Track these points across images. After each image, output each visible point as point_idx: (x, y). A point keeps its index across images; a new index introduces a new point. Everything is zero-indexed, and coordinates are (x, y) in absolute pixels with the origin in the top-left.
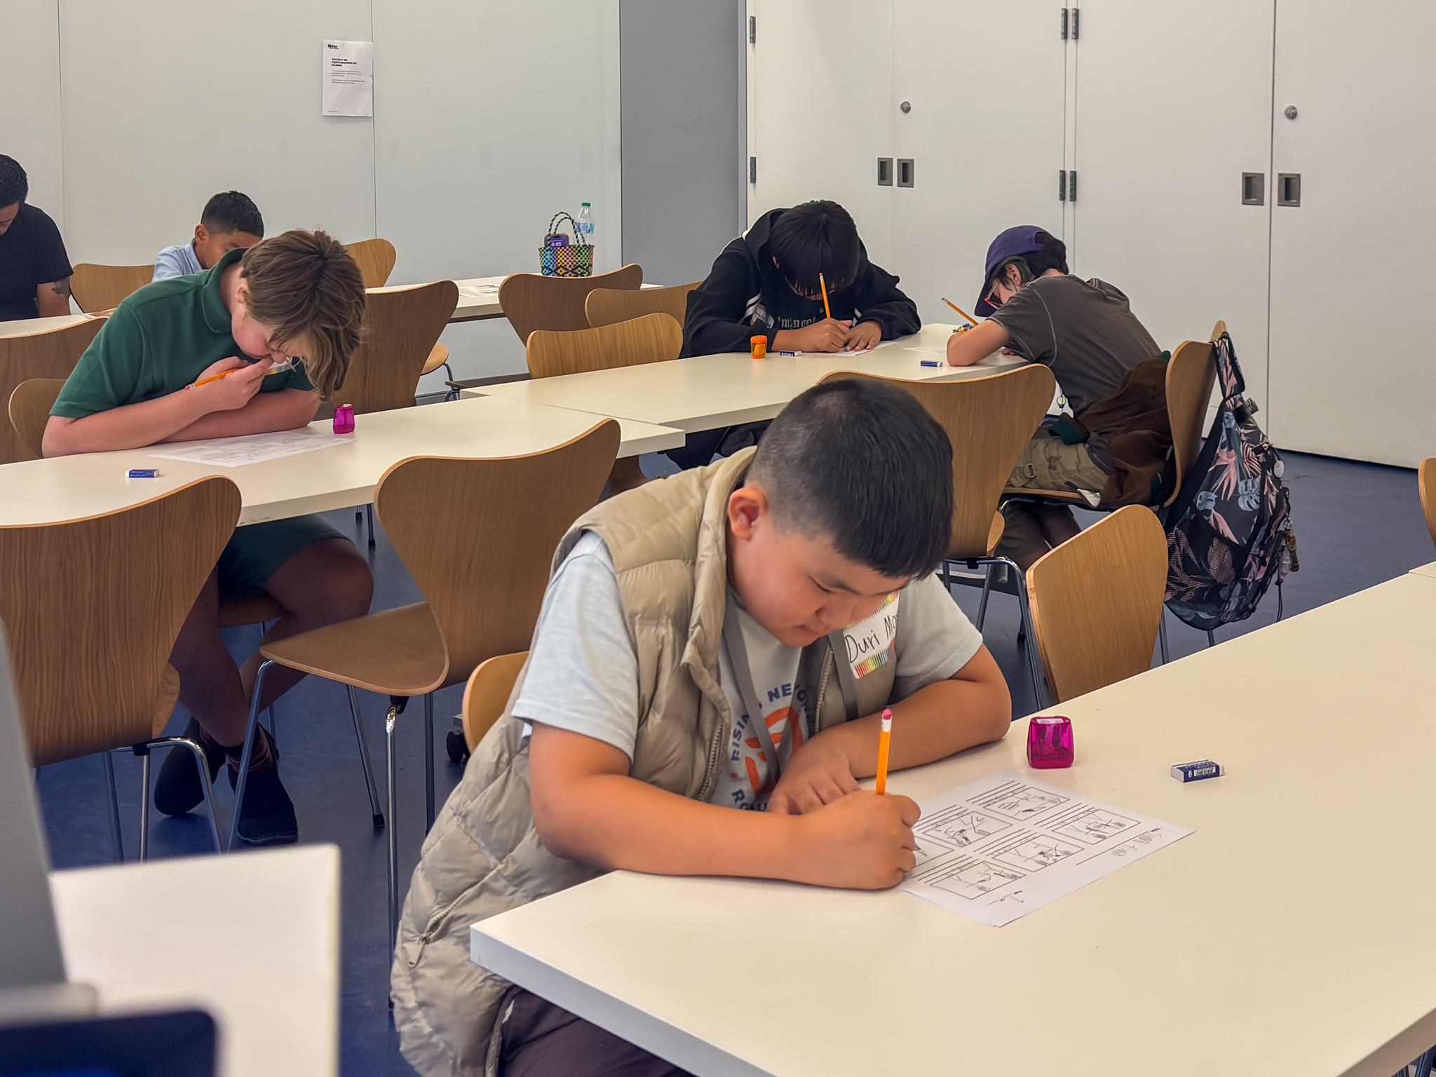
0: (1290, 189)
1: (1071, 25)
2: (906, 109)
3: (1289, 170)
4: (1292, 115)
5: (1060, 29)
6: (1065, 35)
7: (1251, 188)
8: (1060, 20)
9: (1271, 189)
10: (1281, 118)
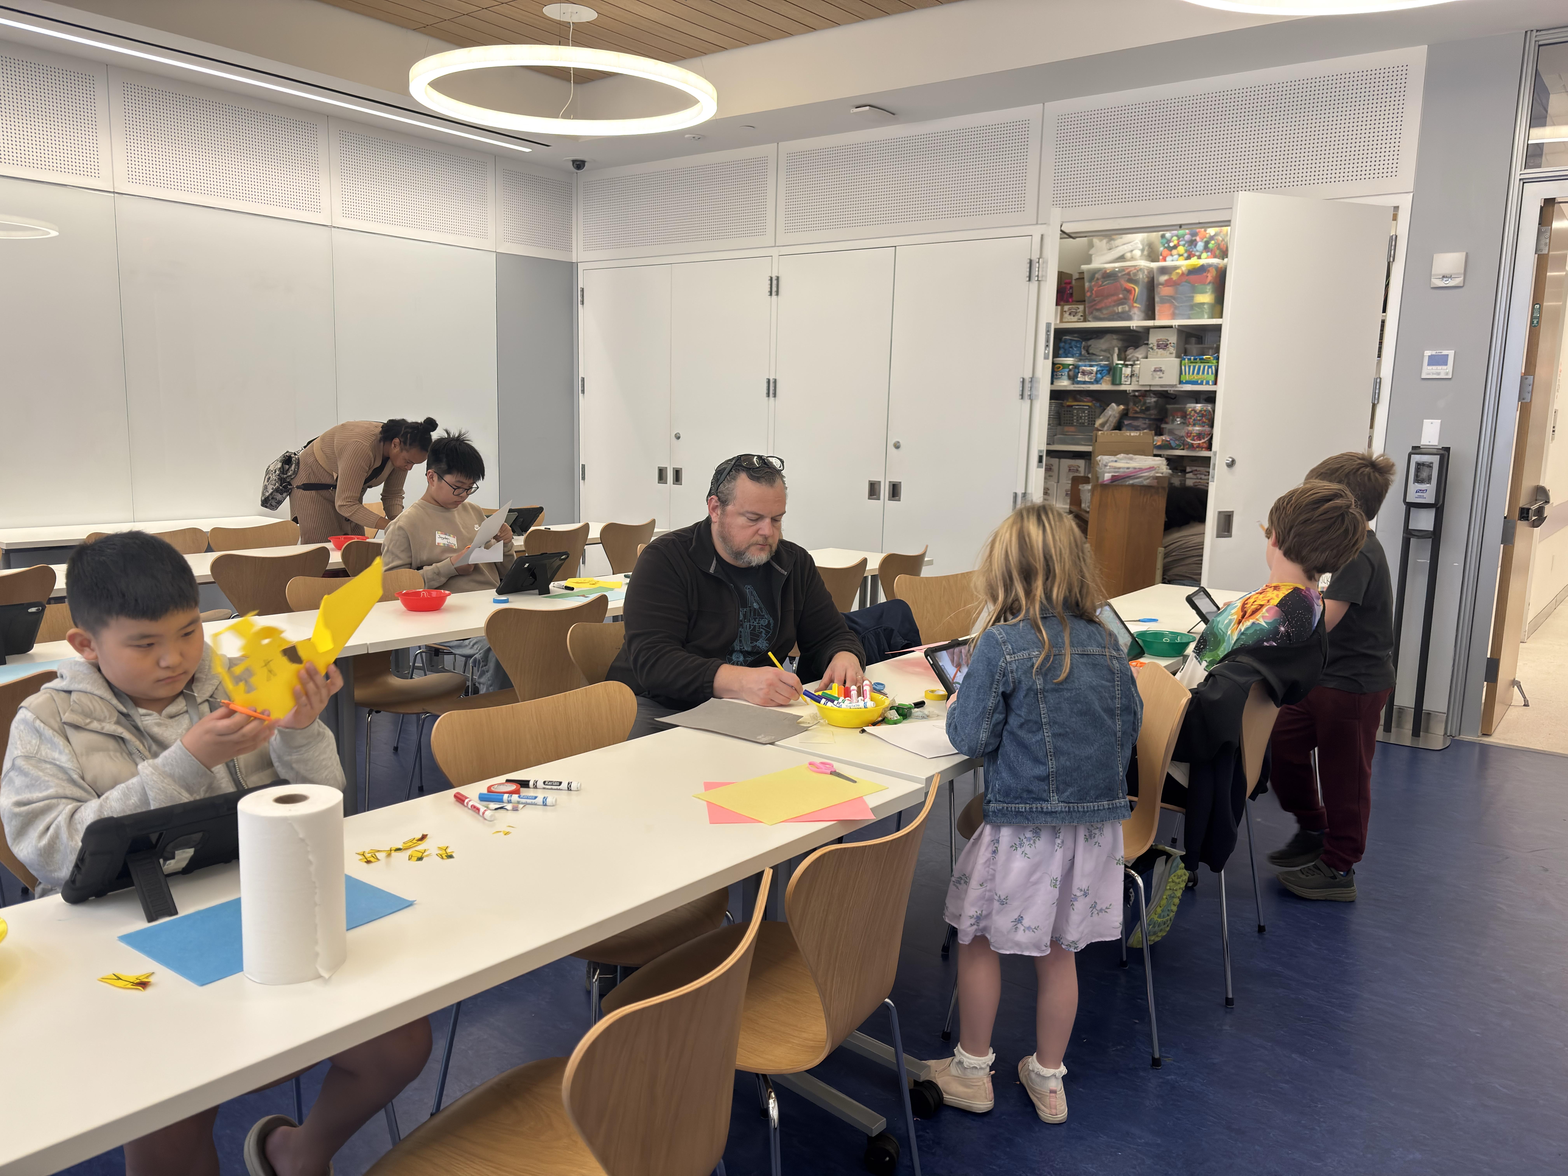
0: (895, 491)
1: (772, 388)
2: (678, 437)
3: (895, 480)
4: (897, 446)
5: (765, 391)
6: (768, 395)
7: (873, 490)
8: (765, 385)
9: (885, 491)
10: (891, 449)
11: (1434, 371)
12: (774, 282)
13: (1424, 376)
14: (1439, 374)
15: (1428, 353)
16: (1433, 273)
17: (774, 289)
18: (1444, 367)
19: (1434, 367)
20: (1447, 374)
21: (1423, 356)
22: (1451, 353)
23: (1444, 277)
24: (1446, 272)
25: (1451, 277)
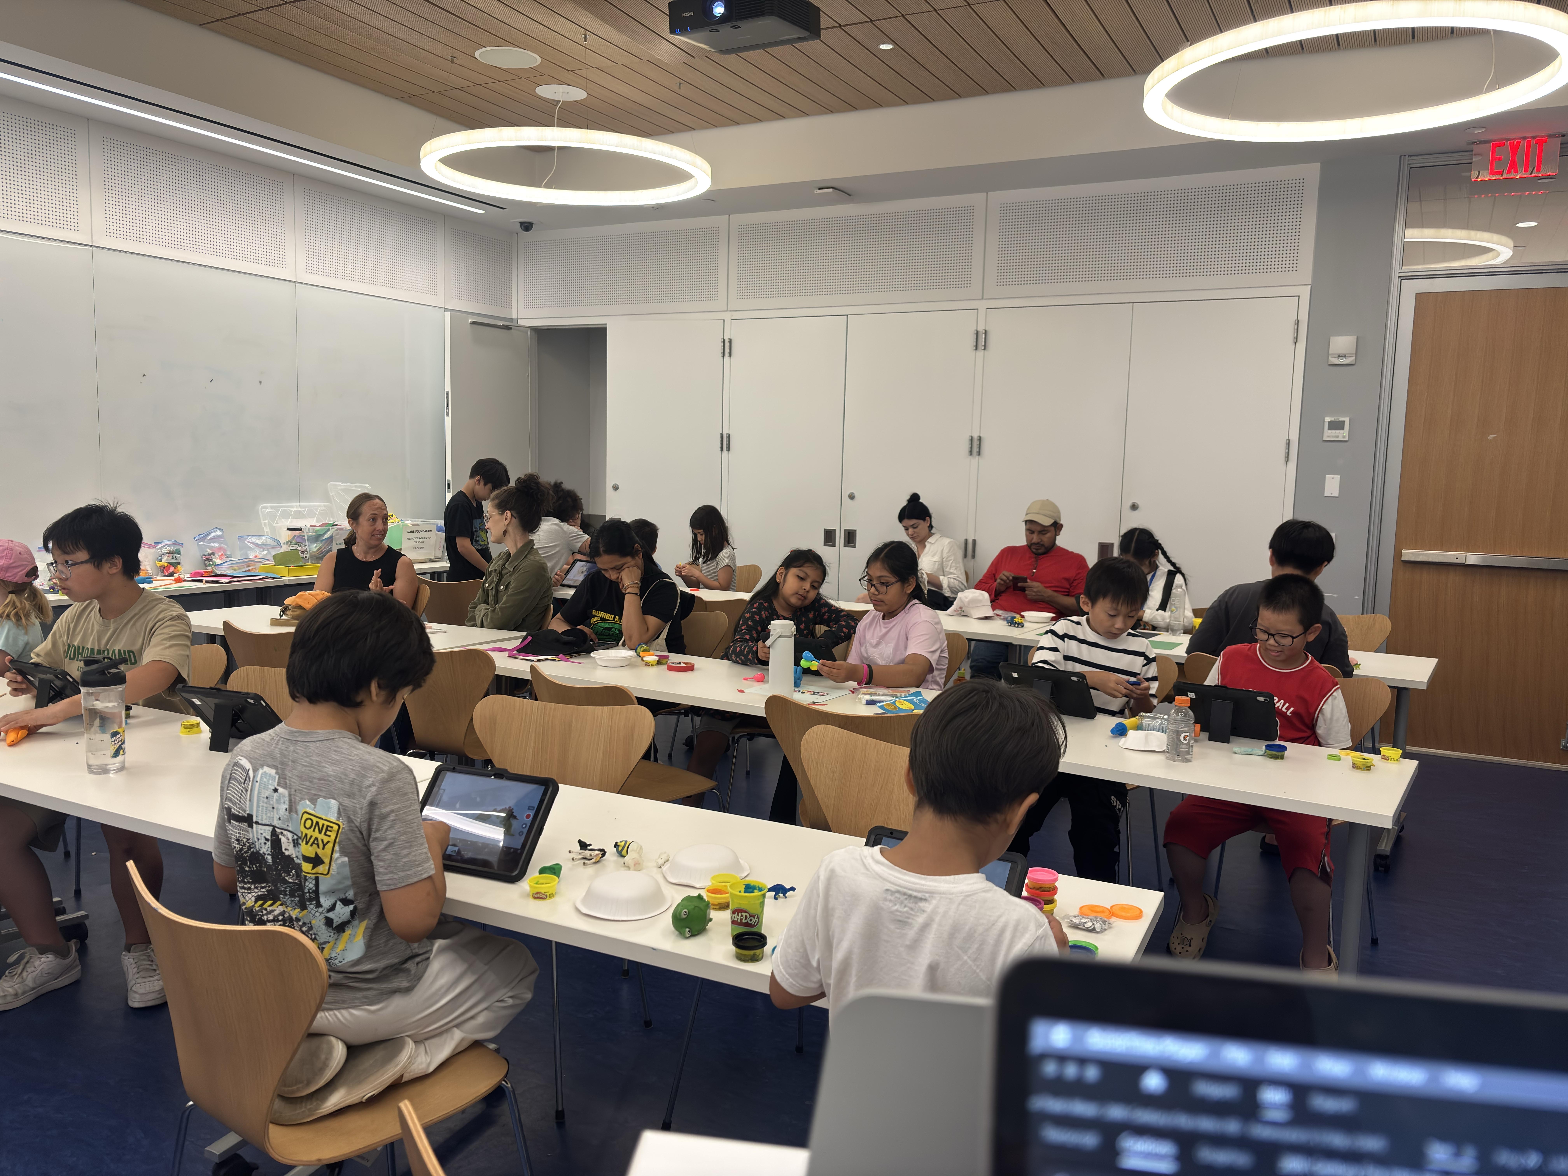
3: (850, 528)
6: (722, 449)
10: (846, 500)
11: (1333, 435)
12: (727, 344)
13: (1325, 439)
14: (1338, 437)
15: (1328, 419)
16: (1330, 352)
17: (727, 350)
18: (1342, 431)
19: (1334, 431)
20: (1344, 437)
21: (1324, 422)
22: (1347, 420)
23: (1339, 356)
24: (1341, 352)
25: (1345, 356)
